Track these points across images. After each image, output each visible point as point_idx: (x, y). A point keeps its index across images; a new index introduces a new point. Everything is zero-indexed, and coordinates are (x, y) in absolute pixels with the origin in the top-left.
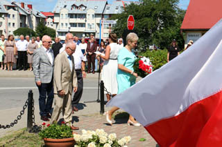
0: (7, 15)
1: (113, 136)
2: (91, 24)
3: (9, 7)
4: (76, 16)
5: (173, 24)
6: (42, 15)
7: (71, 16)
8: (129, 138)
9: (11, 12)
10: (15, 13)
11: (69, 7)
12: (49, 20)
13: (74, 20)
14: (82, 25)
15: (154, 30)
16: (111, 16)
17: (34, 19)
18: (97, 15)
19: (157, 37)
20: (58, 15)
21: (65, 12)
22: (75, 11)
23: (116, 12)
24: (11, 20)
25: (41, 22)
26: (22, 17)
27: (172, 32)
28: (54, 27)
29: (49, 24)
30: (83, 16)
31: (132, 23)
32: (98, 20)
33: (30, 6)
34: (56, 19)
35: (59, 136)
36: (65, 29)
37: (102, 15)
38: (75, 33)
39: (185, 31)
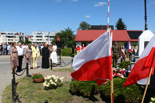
0: (15, 37)
1: (58, 77)
2: (44, 39)
3: (16, 34)
4: (39, 37)
5: (72, 40)
6: (27, 37)
7: (37, 37)
8: (63, 78)
9: (16, 36)
10: (18, 36)
11: (36, 34)
12: (29, 38)
13: (38, 38)
14: (41, 40)
15: (66, 41)
16: (51, 37)
17: (24, 38)
18: (46, 36)
19: (67, 43)
20: (32, 36)
21: (35, 35)
22: (38, 35)
23: (52, 35)
24: (16, 39)
25: (27, 39)
26: (20, 37)
27: (71, 42)
28: (31, 41)
29: (29, 40)
30: (41, 37)
31: (59, 39)
32: (47, 38)
33: (23, 34)
34: (32, 38)
35: (38, 78)
36: (35, 41)
37: (48, 37)
38: (38, 43)
39: (76, 42)
